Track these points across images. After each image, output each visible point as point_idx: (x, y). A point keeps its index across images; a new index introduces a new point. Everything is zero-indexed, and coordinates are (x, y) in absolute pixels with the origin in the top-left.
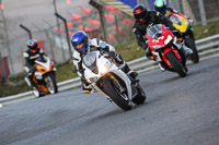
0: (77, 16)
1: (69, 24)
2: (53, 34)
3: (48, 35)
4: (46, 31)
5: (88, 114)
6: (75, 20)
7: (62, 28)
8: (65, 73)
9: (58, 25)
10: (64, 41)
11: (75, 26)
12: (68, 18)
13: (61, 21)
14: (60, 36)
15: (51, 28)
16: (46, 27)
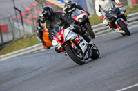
0: (28, 8)
1: (23, 13)
2: (13, 20)
3: (10, 21)
4: (9, 18)
5: (36, 70)
6: (26, 11)
7: (19, 16)
8: (21, 44)
9: (16, 14)
10: (20, 24)
11: (27, 15)
12: (22, 10)
13: (17, 12)
14: (17, 21)
15: (12, 16)
16: (9, 16)
